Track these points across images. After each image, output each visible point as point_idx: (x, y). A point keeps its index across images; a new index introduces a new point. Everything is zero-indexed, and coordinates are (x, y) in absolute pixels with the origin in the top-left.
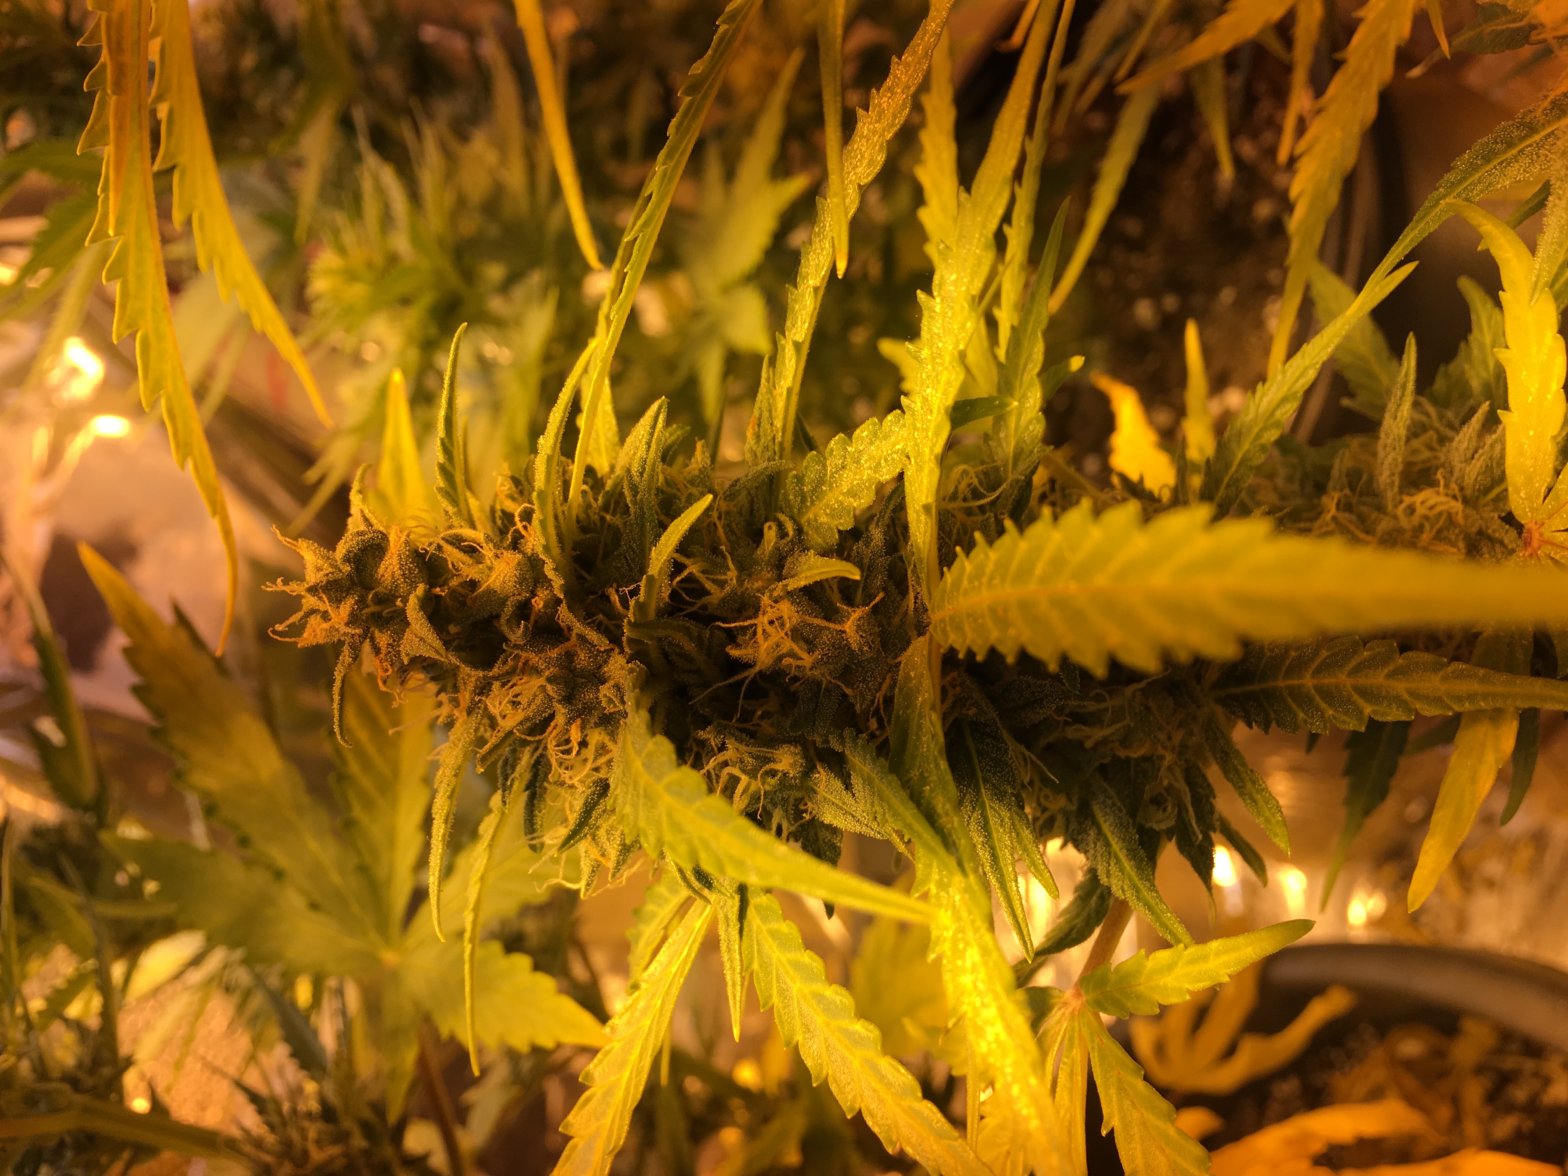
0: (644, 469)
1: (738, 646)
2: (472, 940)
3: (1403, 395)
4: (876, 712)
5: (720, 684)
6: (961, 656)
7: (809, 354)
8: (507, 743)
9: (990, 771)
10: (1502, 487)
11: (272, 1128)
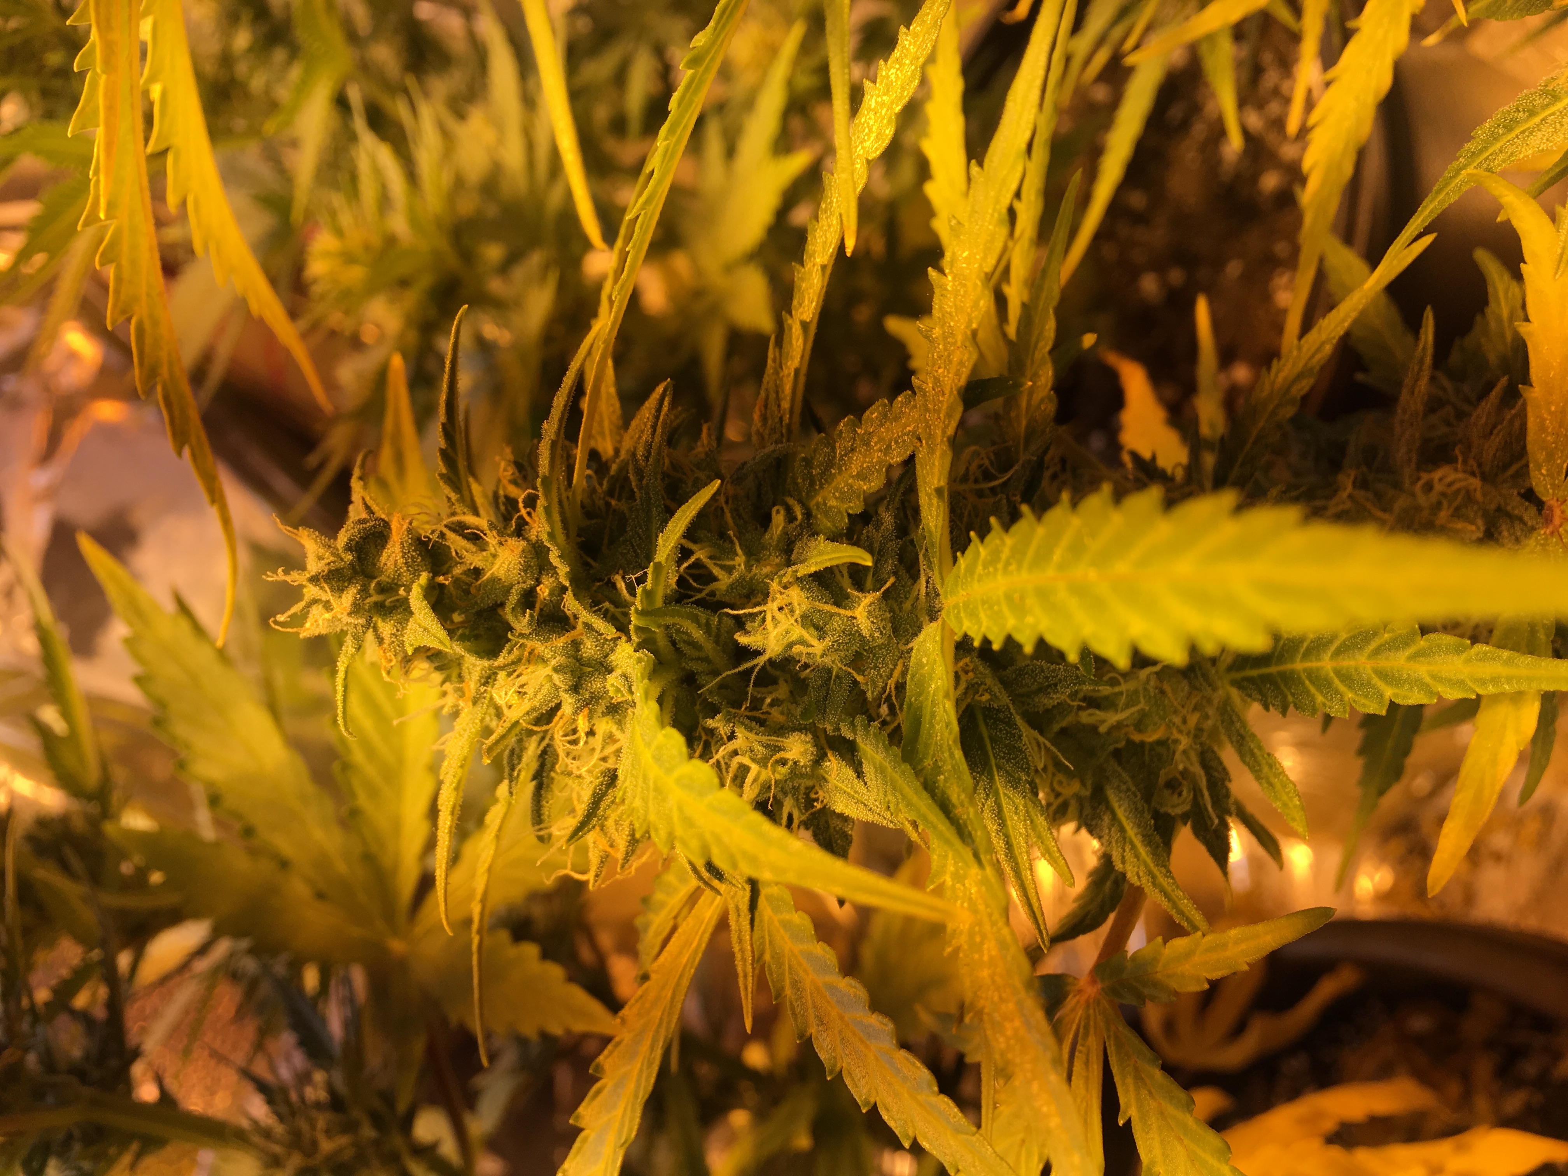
0: (649, 453)
1: (747, 632)
2: (479, 932)
3: (1420, 370)
4: (889, 698)
5: (729, 673)
6: (976, 644)
7: (816, 334)
8: (514, 732)
9: (1003, 758)
10: (1523, 462)
11: (281, 1118)
